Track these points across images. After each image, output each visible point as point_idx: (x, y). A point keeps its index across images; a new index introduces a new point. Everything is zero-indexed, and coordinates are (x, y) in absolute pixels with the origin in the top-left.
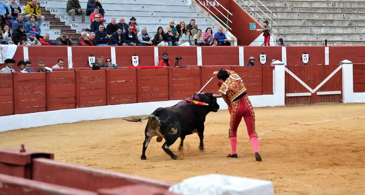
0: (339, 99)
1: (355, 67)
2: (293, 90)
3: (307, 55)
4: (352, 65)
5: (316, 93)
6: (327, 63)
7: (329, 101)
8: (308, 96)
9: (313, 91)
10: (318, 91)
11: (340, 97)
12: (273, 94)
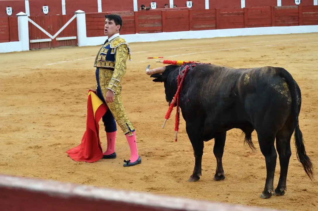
0: (75, 43)
1: (87, 16)
2: (35, 37)
3: (47, 7)
4: (84, 14)
5: (55, 39)
6: (64, 13)
7: (67, 45)
8: (48, 42)
9: (53, 37)
10: (57, 37)
11: (76, 41)
12: (18, 41)
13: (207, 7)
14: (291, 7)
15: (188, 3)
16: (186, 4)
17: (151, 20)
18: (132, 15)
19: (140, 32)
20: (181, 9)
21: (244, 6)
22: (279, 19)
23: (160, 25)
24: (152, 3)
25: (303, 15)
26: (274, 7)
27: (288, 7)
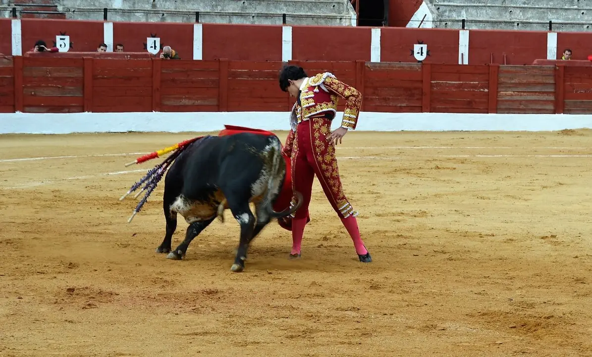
13: (198, 55)
14: (404, 64)
15: (150, 41)
16: (145, 45)
17: (55, 78)
18: (6, 63)
19: (27, 109)
20: (132, 56)
21: (291, 59)
22: (374, 94)
23: (79, 95)
24: (58, 38)
25: (432, 86)
26: (362, 64)
27: (397, 65)
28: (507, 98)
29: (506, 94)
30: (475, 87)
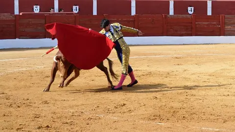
13: (95, 13)
14: (184, 16)
17: (34, 24)
19: (21, 37)
20: (66, 14)
21: (135, 14)
22: (171, 28)
23: (43, 31)
24: (35, 6)
25: (196, 24)
26: (166, 16)
27: (181, 16)
28: (228, 29)
29: (228, 27)
30: (215, 25)
